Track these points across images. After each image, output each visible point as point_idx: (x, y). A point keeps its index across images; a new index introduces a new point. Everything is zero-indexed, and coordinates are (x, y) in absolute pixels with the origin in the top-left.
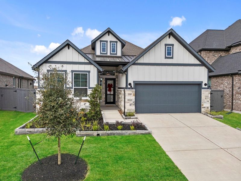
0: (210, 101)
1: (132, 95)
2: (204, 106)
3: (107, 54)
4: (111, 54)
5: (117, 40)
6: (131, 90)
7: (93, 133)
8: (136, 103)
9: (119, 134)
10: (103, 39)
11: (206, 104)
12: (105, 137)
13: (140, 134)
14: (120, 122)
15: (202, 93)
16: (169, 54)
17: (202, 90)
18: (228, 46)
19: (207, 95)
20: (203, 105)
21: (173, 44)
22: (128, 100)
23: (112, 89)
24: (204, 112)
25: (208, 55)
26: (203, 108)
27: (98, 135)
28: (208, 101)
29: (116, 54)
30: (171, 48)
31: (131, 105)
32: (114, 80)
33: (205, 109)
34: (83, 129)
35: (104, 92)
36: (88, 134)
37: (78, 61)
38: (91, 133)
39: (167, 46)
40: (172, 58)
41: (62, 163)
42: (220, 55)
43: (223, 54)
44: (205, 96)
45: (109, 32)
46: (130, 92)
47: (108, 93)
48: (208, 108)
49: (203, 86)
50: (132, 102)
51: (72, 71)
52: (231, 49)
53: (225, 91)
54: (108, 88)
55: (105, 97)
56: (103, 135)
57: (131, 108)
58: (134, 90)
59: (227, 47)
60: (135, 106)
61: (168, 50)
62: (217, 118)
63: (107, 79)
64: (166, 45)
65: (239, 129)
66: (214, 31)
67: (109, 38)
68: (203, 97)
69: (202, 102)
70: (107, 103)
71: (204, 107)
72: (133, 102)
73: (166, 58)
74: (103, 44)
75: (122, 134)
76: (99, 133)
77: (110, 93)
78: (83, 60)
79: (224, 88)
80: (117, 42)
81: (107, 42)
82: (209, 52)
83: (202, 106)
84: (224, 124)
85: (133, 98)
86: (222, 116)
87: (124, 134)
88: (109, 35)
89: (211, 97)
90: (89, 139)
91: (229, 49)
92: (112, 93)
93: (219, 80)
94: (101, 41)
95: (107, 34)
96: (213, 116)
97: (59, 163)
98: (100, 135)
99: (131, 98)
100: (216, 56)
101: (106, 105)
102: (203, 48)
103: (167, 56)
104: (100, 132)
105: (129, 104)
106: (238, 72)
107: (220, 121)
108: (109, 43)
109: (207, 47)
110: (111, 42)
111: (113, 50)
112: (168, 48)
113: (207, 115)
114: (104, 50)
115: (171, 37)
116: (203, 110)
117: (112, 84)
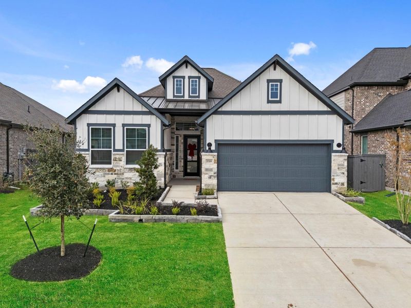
0: (346, 173)
1: (213, 161)
2: (336, 181)
3: (183, 96)
4: (190, 96)
5: (200, 75)
6: (211, 154)
7: (134, 217)
8: (219, 175)
9: (171, 221)
10: (178, 73)
11: (339, 178)
12: (150, 225)
13: (204, 221)
14: (179, 202)
15: (332, 159)
16: (274, 95)
17: (333, 154)
18: (403, 76)
19: (340, 163)
20: (333, 179)
21: (282, 80)
22: (207, 170)
23: (195, 152)
24: (335, 191)
25: (366, 93)
26: (333, 184)
27: (141, 221)
28: (344, 174)
29: (199, 97)
30: (277, 85)
31: (210, 177)
32: (198, 137)
33: (337, 187)
34: (122, 212)
35: (183, 157)
36: (126, 219)
37: (132, 110)
38: (130, 217)
39: (270, 83)
40: (280, 102)
41: (66, 255)
42: (388, 93)
43: (394, 91)
44: (337, 165)
45: (186, 62)
46: (210, 158)
47: (189, 158)
48: (343, 184)
49: (335, 148)
50: (212, 173)
51: (124, 125)
52: (408, 82)
53: (388, 156)
54: (189, 151)
55: (183, 165)
56: (147, 221)
57: (211, 182)
58: (216, 154)
59: (401, 79)
60: (218, 179)
61: (272, 89)
62: (353, 201)
63: (186, 137)
64: (269, 81)
65: (375, 220)
66: (386, 50)
67: (187, 72)
68: (334, 166)
69: (332, 174)
70: (186, 173)
71: (336, 184)
72: (214, 173)
73: (269, 102)
74: (177, 81)
75: (176, 221)
76: (141, 218)
77: (192, 158)
78: (138, 107)
79: (386, 150)
80: (199, 78)
81: (184, 77)
82: (367, 88)
83: (332, 182)
84: (358, 212)
85: (214, 166)
86: (362, 198)
87: (179, 220)
88: (187, 67)
89: (348, 166)
90: (125, 226)
91: (405, 81)
92: (195, 158)
93: (378, 137)
94: (174, 77)
95: (184, 66)
96: (345, 198)
97: (62, 254)
98: (144, 220)
99: (211, 167)
100: (382, 94)
101: (186, 177)
102: (356, 81)
103: (270, 99)
104: (144, 217)
105: (207, 176)
106: (404, 123)
107: (354, 206)
108: (187, 80)
109: (363, 80)
110: (190, 78)
111: (194, 91)
112: (272, 85)
113: (338, 197)
114: (179, 91)
115: (278, 67)
116: (333, 187)
117: (195, 145)
